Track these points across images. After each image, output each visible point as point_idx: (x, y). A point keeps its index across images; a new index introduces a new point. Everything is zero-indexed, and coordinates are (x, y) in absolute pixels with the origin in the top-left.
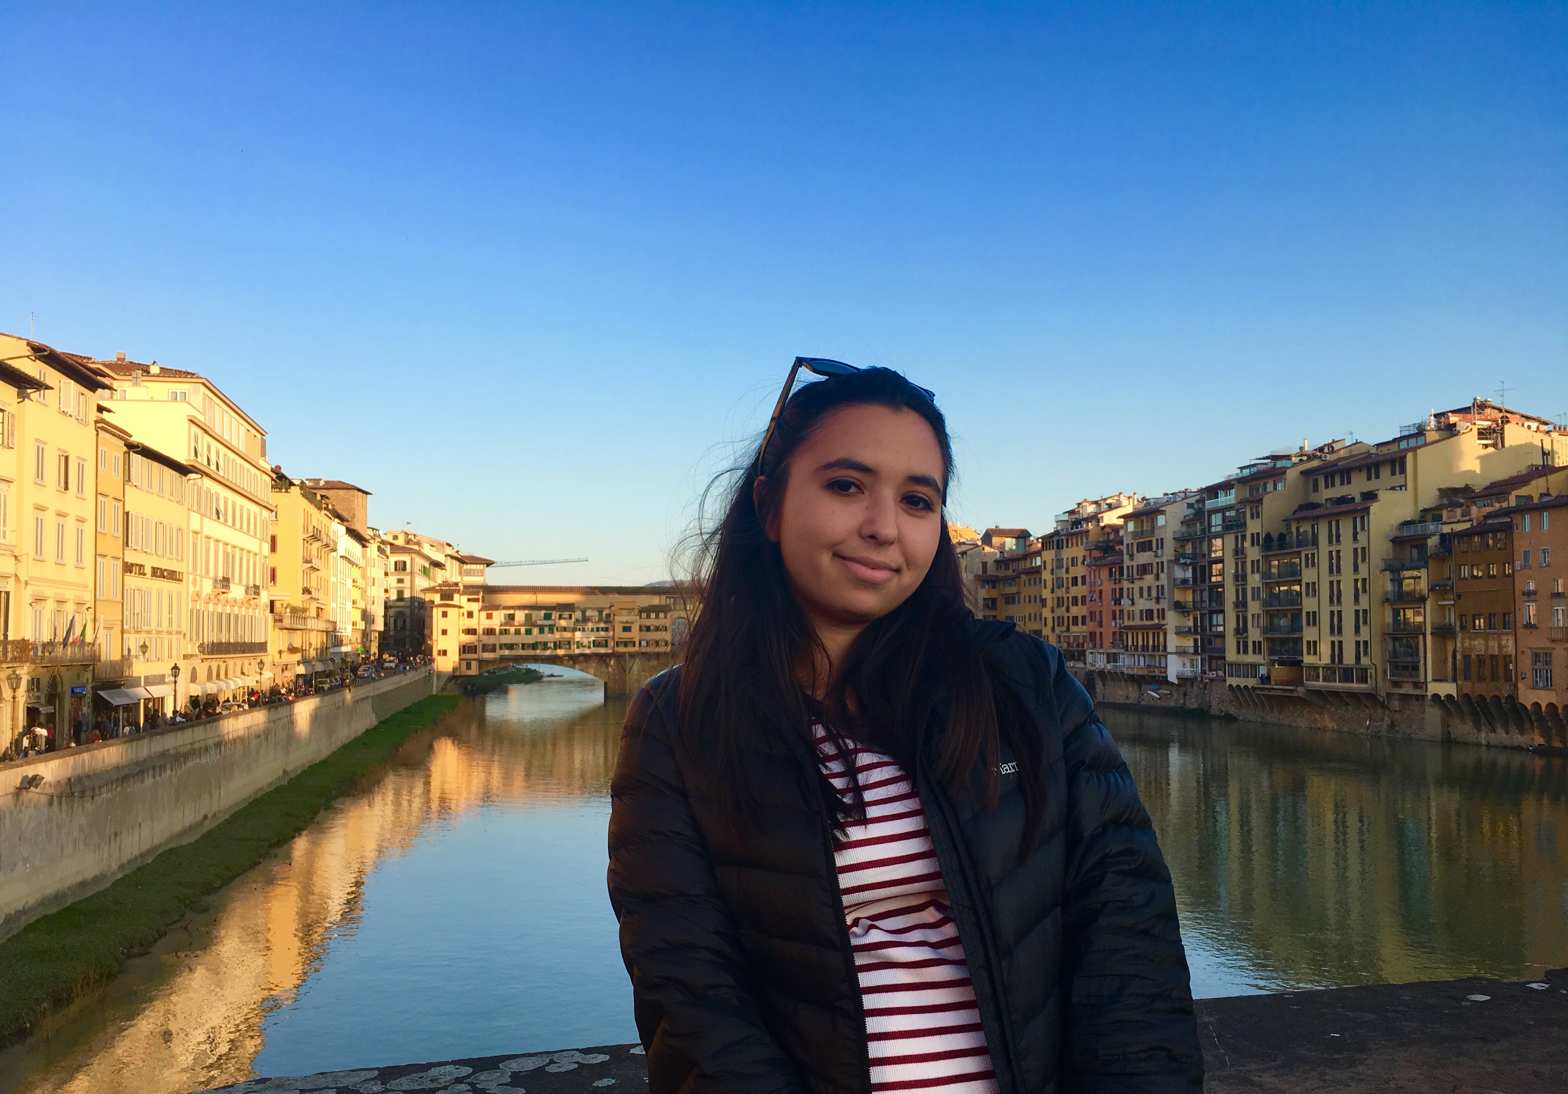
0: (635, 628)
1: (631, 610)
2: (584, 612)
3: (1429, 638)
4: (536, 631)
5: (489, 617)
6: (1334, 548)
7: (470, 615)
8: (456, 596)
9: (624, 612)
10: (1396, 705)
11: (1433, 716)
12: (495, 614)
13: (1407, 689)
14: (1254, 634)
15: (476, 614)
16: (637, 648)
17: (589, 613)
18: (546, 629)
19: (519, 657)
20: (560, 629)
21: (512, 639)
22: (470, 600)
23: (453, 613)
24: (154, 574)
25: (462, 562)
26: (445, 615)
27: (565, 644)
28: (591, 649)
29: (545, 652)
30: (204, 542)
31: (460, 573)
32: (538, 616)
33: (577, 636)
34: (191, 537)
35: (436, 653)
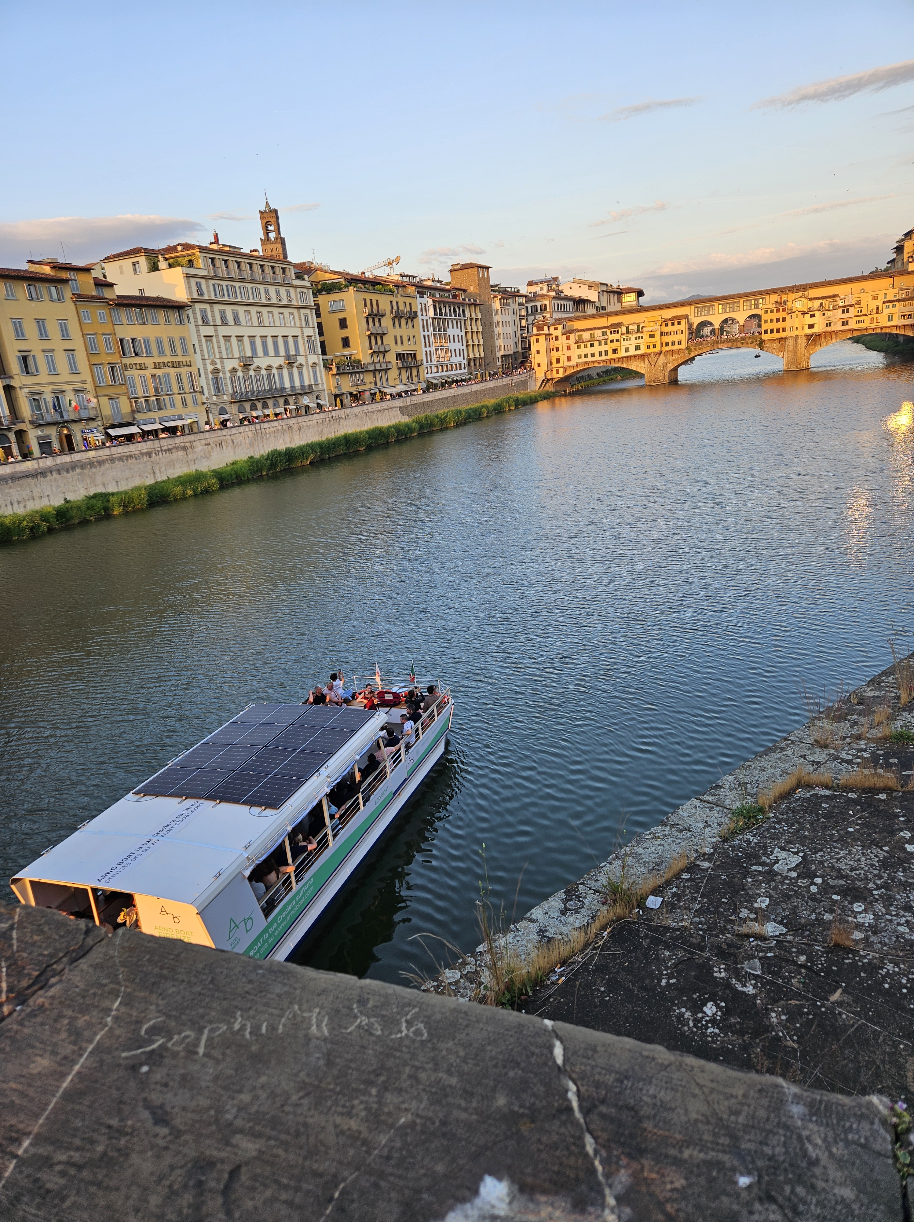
0: (658, 334)
1: (656, 322)
2: (627, 328)
4: (596, 344)
5: (568, 338)
7: (557, 338)
8: (546, 328)
9: (652, 324)
12: (572, 336)
15: (560, 338)
16: (658, 348)
17: (631, 327)
18: (603, 342)
19: (588, 363)
20: (612, 341)
21: (583, 351)
22: (556, 329)
23: (542, 339)
24: (157, 366)
25: (619, 293)
26: (537, 341)
27: (615, 351)
28: (632, 352)
29: (604, 357)
30: (222, 340)
31: (619, 301)
32: (598, 334)
33: (624, 344)
34: (203, 339)
35: (535, 366)
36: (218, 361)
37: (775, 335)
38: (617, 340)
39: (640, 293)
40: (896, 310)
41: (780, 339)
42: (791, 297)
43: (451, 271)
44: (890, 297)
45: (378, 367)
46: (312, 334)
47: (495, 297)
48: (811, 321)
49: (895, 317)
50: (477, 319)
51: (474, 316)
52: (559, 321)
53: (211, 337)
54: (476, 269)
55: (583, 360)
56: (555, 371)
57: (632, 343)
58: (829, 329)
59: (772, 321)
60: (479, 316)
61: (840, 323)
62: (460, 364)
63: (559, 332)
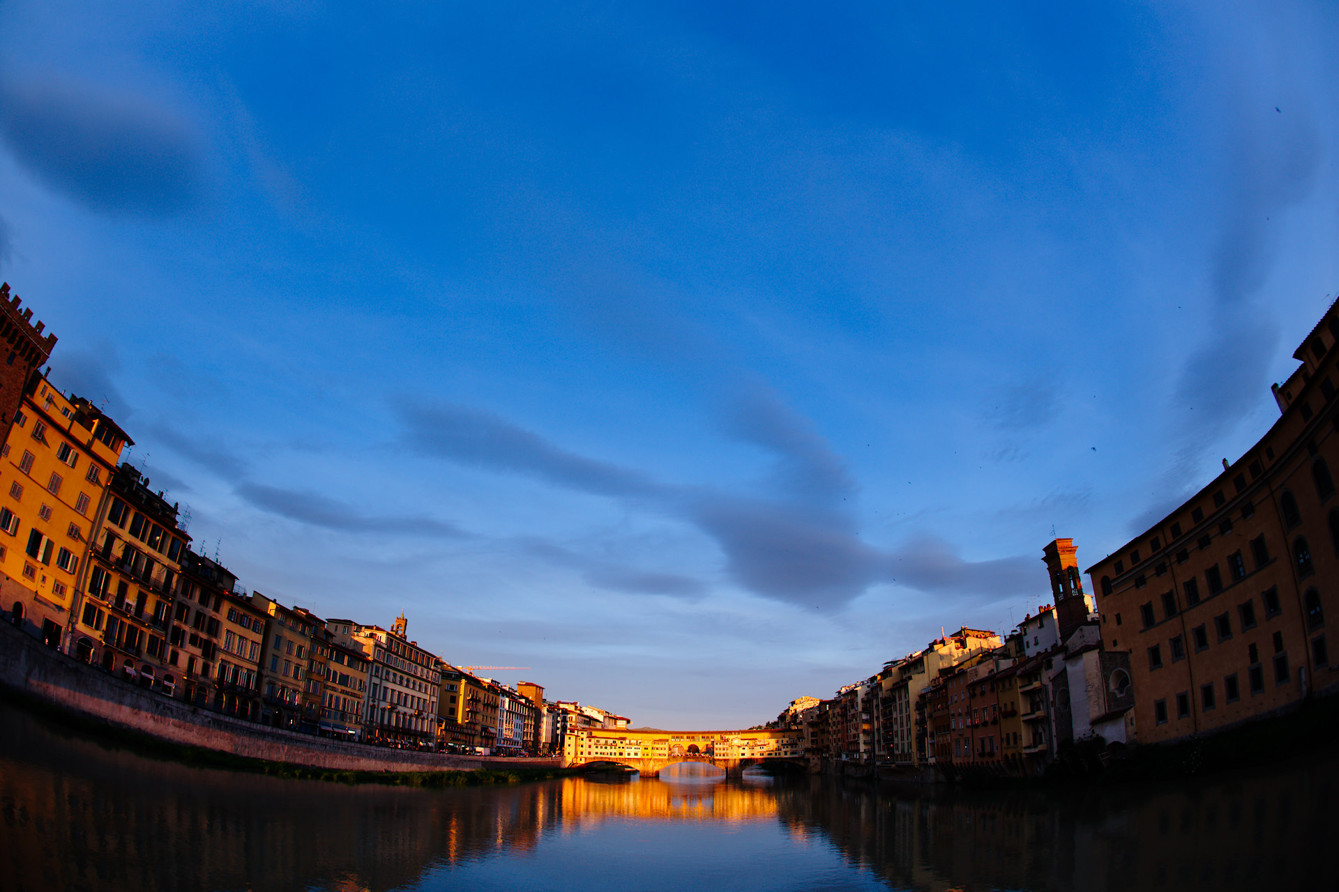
0: (650, 748)
1: (648, 741)
2: (630, 740)
3: (929, 738)
4: (609, 747)
5: (590, 741)
6: (900, 702)
8: (576, 731)
9: (646, 742)
10: (922, 769)
11: (932, 771)
12: (593, 739)
13: (923, 762)
14: (882, 744)
15: (584, 739)
16: (650, 757)
17: (632, 741)
18: (613, 747)
19: (602, 758)
20: (619, 748)
21: (599, 750)
22: (582, 733)
23: (573, 738)
24: (343, 692)
25: (616, 719)
26: (570, 738)
27: (621, 754)
28: (632, 756)
29: (613, 756)
30: (382, 689)
31: (615, 724)
32: (610, 741)
33: (627, 751)
34: (372, 685)
35: (566, 753)
36: (377, 701)
37: (722, 757)
38: (623, 748)
39: (628, 722)
40: (788, 749)
41: (725, 760)
42: (730, 737)
43: (518, 684)
44: (785, 742)
45: (470, 731)
46: (435, 701)
47: (545, 706)
48: (743, 751)
49: (788, 753)
50: (532, 717)
51: (531, 715)
52: (584, 729)
53: (378, 684)
54: (535, 687)
55: (599, 755)
56: (579, 759)
57: (632, 751)
58: (753, 757)
59: (720, 749)
60: (534, 715)
61: (759, 754)
62: (518, 743)
63: (585, 735)
